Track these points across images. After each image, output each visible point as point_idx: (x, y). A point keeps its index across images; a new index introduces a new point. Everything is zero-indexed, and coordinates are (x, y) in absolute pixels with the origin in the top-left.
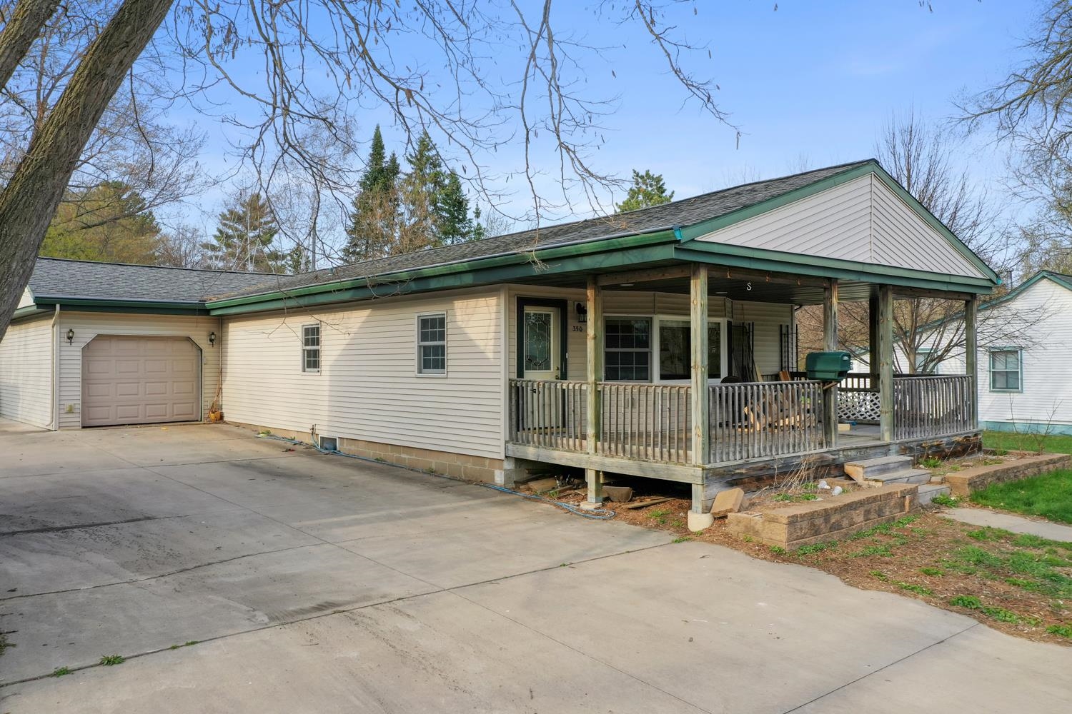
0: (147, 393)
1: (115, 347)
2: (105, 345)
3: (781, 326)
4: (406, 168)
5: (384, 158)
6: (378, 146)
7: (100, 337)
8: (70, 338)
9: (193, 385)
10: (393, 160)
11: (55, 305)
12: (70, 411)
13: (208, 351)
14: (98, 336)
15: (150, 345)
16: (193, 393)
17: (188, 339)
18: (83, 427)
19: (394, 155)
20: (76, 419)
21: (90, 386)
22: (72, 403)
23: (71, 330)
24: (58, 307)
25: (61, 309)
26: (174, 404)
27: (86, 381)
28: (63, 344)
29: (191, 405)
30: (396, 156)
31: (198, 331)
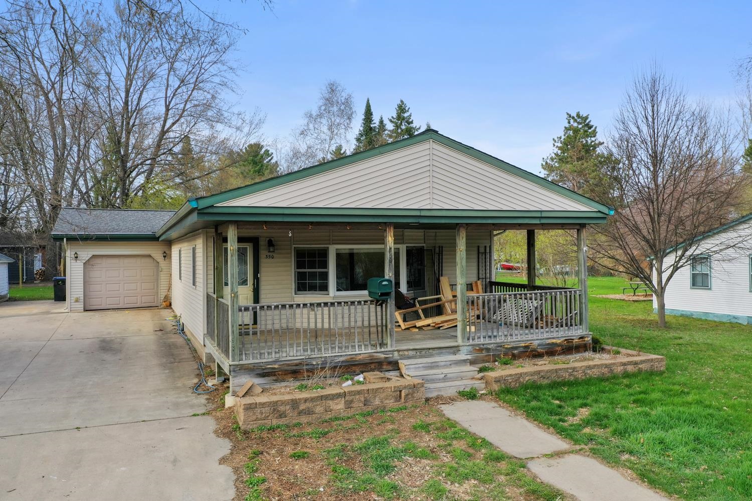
0: (125, 289)
1: (105, 262)
2: (98, 261)
3: (478, 247)
4: (390, 126)
5: (373, 121)
6: (368, 114)
7: (94, 256)
8: (77, 257)
9: (154, 284)
10: (381, 122)
11: (63, 239)
12: (77, 301)
13: (163, 263)
14: (93, 255)
15: (127, 260)
16: (154, 289)
17: (150, 256)
18: (85, 310)
19: (382, 118)
20: (80, 306)
21: (90, 285)
22: (78, 296)
23: (76, 253)
24: (65, 239)
25: (67, 240)
26: (142, 296)
27: (86, 283)
28: (72, 261)
29: (153, 297)
30: (383, 119)
31: (155, 251)
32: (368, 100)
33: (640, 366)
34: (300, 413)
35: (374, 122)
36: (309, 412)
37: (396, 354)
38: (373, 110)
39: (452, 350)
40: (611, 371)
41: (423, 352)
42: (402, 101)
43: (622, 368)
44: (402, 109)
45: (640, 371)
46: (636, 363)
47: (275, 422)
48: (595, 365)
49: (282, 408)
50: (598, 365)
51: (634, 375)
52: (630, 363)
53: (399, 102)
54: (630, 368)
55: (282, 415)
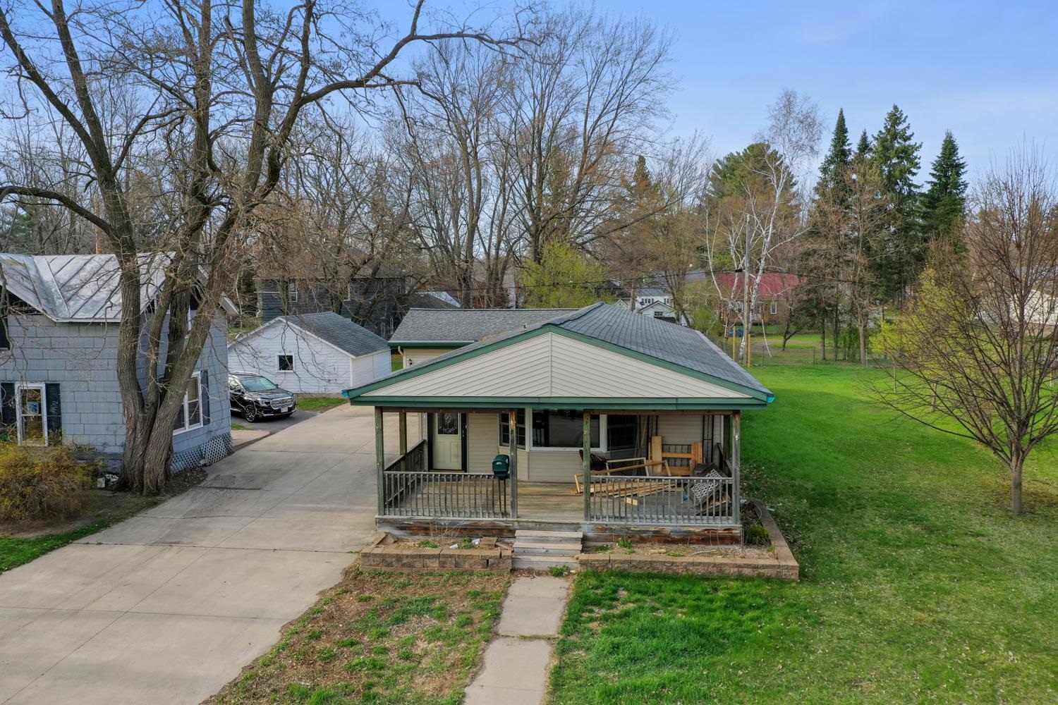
5: (848, 140)
6: (841, 130)
10: (863, 140)
24: (399, 347)
30: (867, 137)
32: (841, 112)
33: (760, 570)
34: (403, 565)
35: (848, 142)
36: (410, 566)
37: (516, 524)
38: (848, 125)
39: (572, 527)
40: (721, 571)
41: (543, 525)
42: (896, 108)
43: (736, 569)
44: (895, 118)
45: (759, 576)
46: (756, 567)
47: (384, 569)
48: (700, 563)
49: (389, 560)
50: (704, 563)
51: (751, 579)
52: (748, 566)
53: (891, 110)
54: (747, 571)
55: (390, 565)
